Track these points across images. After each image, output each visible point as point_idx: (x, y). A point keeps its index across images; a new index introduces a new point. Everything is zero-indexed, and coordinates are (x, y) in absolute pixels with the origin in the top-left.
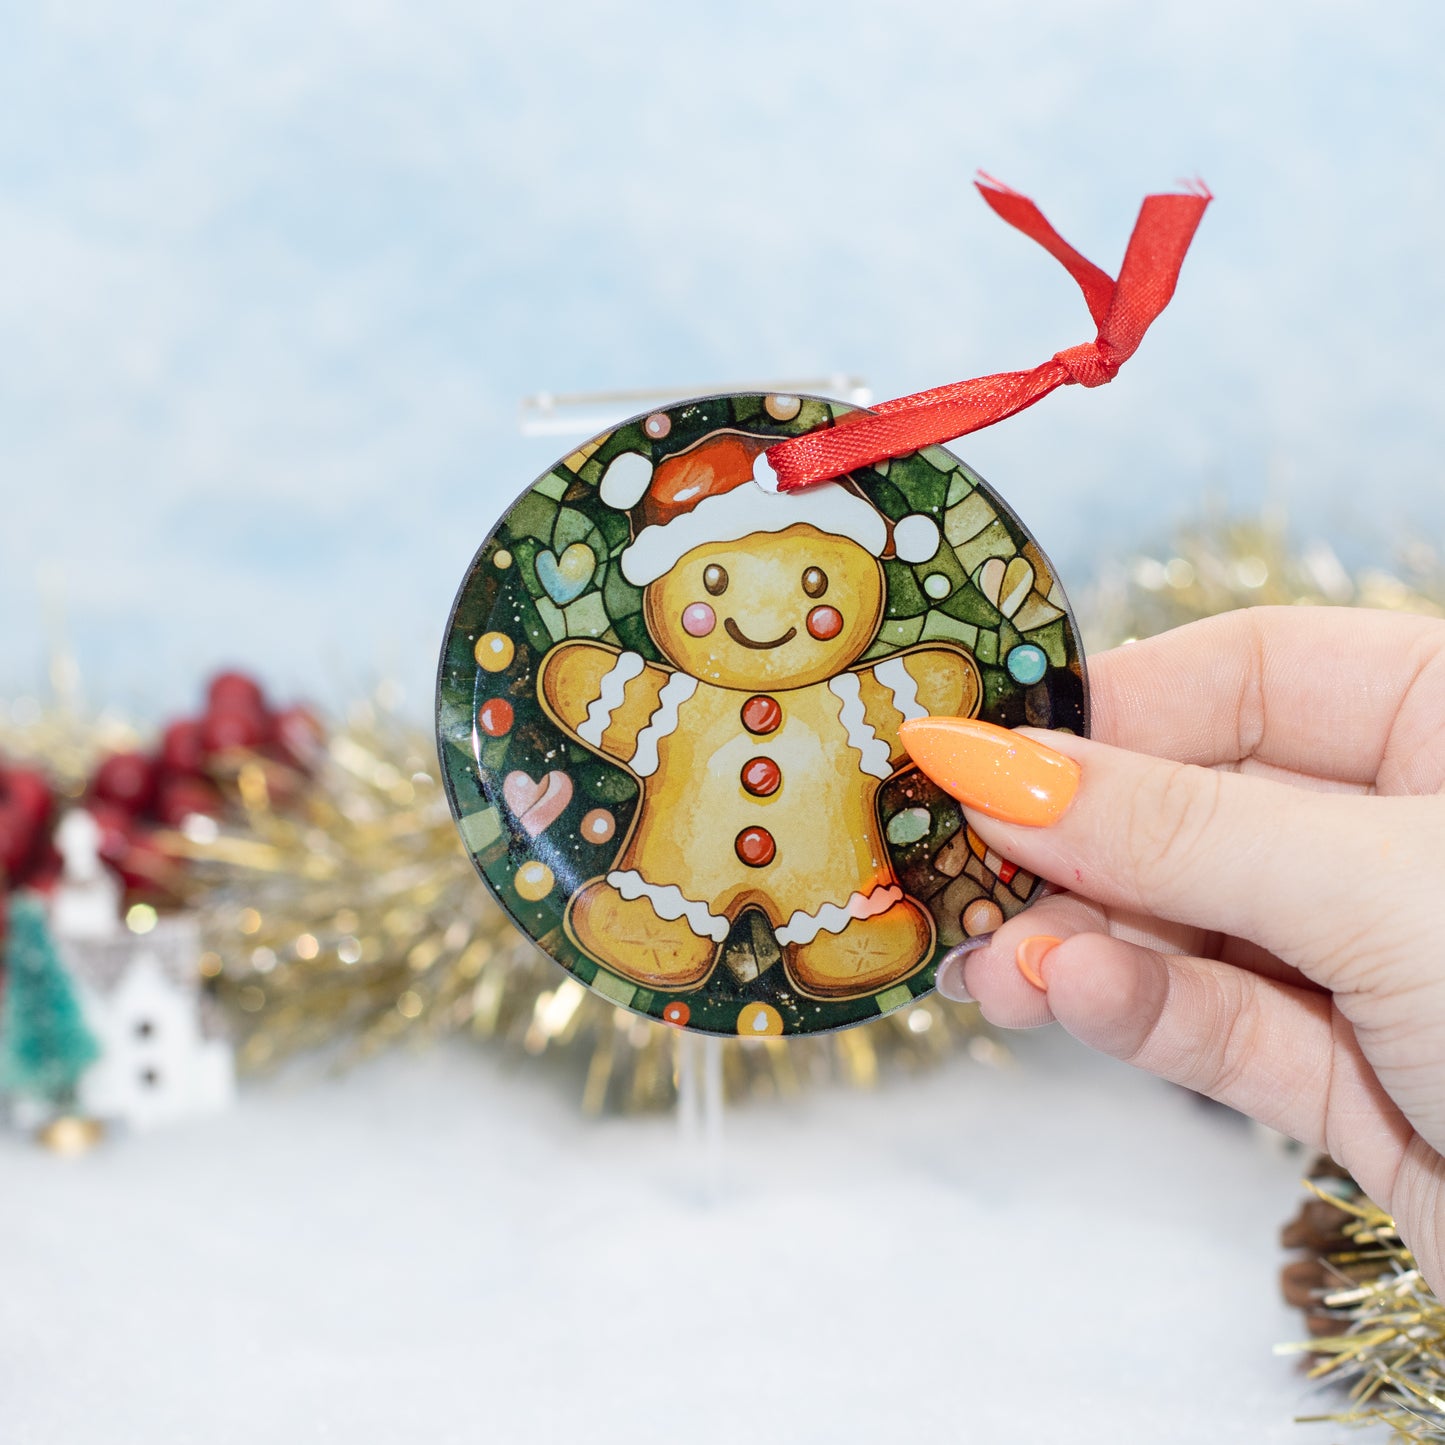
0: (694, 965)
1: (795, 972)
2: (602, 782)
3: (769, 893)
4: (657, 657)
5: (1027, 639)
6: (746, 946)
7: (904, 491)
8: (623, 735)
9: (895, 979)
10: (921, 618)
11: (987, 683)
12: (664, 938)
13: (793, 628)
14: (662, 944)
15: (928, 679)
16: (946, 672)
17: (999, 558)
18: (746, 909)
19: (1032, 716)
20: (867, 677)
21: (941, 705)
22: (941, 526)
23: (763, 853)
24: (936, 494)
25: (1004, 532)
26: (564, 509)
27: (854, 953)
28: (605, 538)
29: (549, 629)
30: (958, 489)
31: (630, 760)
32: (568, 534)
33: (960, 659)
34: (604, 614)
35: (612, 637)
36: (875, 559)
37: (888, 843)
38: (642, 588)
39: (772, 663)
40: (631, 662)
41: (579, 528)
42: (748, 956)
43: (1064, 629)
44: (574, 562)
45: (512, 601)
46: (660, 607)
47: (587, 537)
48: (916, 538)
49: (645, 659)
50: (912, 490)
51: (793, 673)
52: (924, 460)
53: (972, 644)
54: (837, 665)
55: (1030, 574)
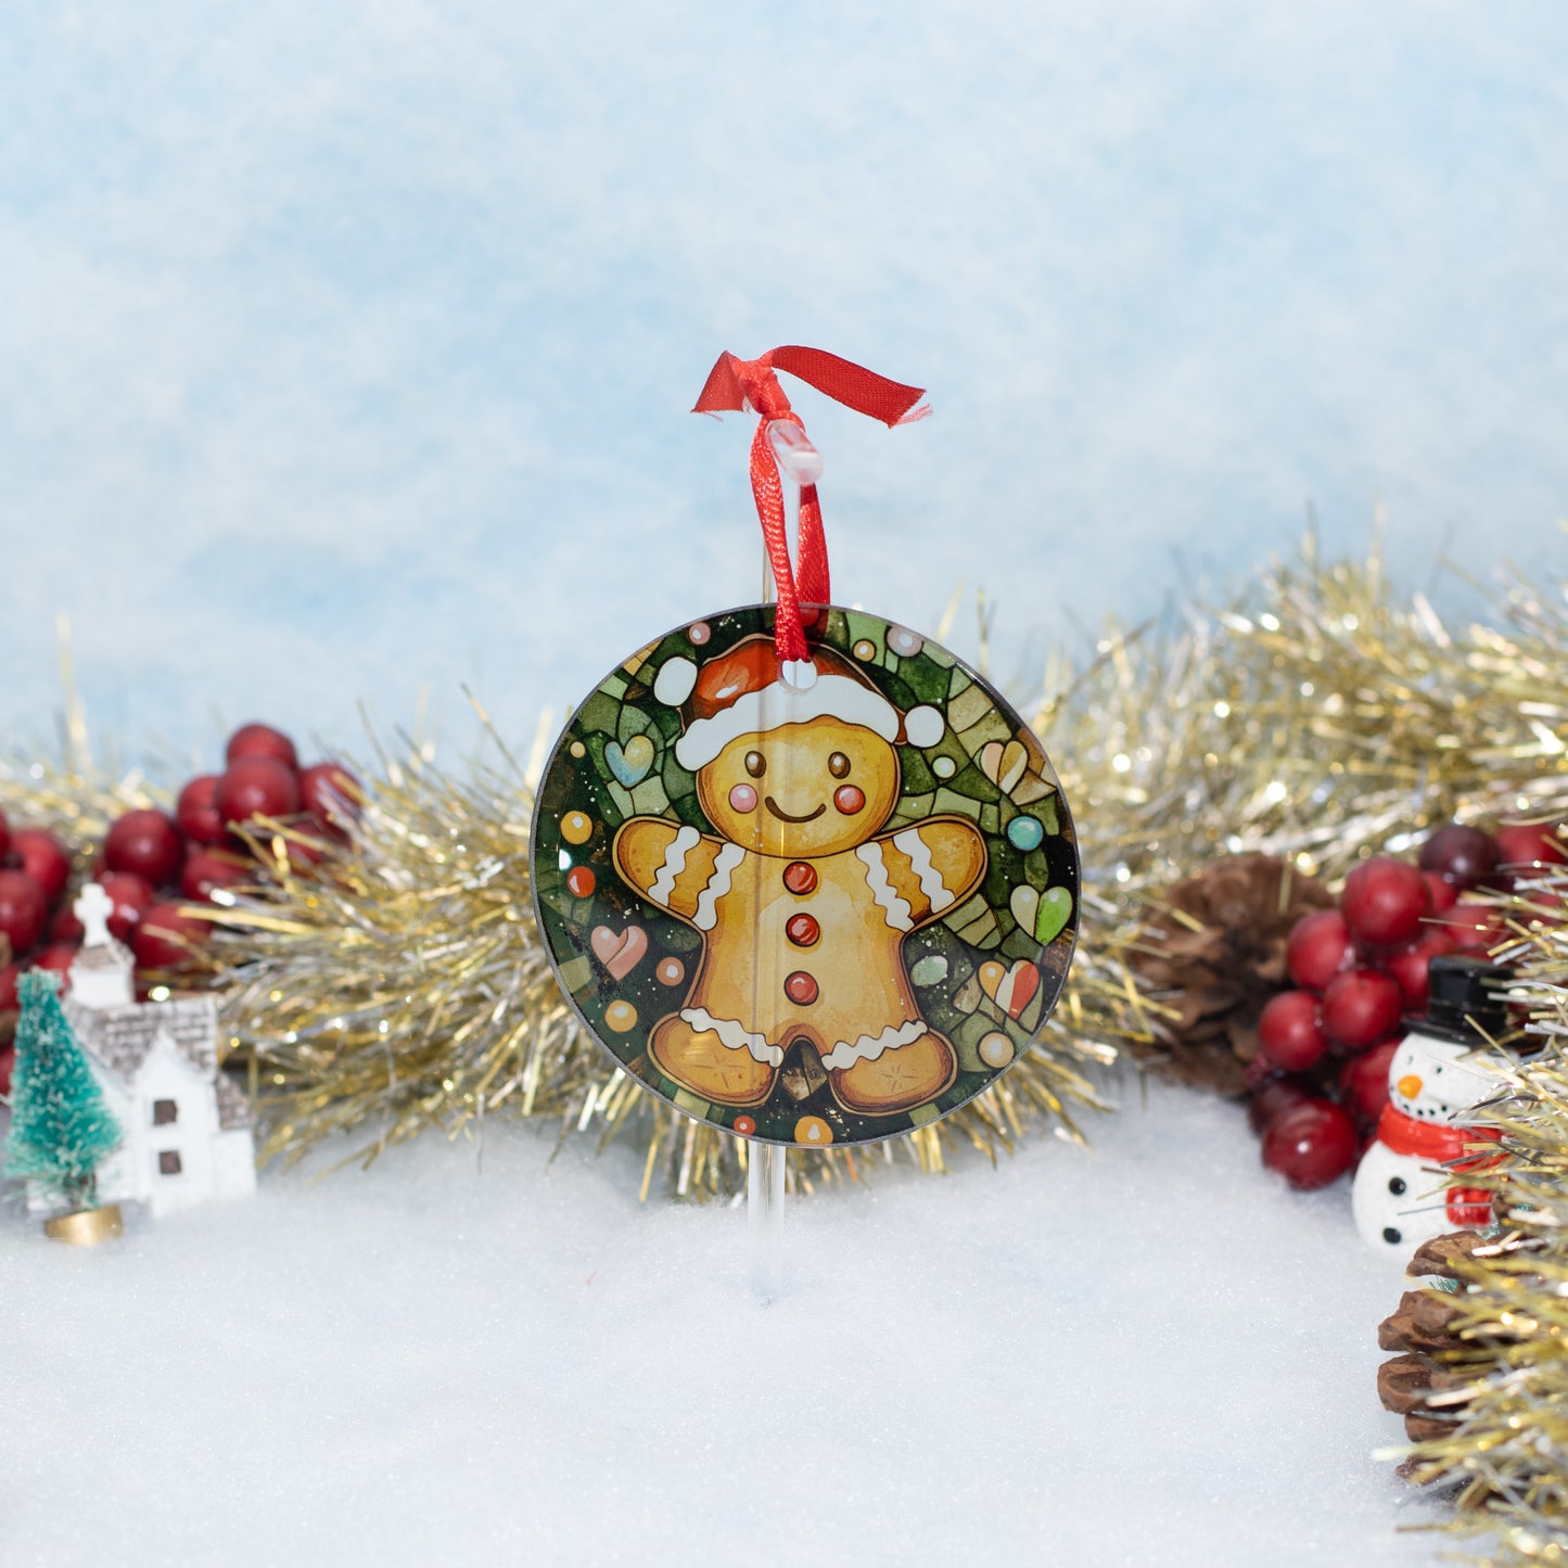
0: (756, 1086)
1: (840, 1092)
2: (672, 935)
3: (815, 1028)
4: (711, 830)
5: (1024, 811)
6: (798, 1071)
7: (911, 686)
8: (686, 895)
9: (926, 1098)
10: (932, 795)
11: (991, 850)
12: (730, 1063)
13: (823, 805)
14: (728, 1068)
15: (941, 846)
16: (955, 840)
17: (997, 741)
18: (797, 1040)
19: (1031, 878)
20: (888, 845)
21: (952, 868)
22: (945, 715)
23: (808, 993)
24: (939, 687)
25: (1000, 720)
26: (625, 707)
27: (889, 1076)
28: (661, 730)
29: (619, 808)
30: (958, 683)
31: (694, 916)
32: (630, 728)
33: (967, 829)
34: (664, 795)
35: (672, 814)
36: (890, 744)
37: (913, 985)
38: (694, 773)
39: (807, 835)
40: (689, 835)
41: (639, 723)
42: (801, 1078)
43: (1056, 802)
44: (637, 751)
45: (588, 785)
46: (710, 788)
47: (646, 730)
48: (924, 726)
49: (701, 832)
50: (919, 684)
51: (825, 843)
52: (929, 658)
53: (976, 816)
54: (861, 836)
55: (1024, 755)
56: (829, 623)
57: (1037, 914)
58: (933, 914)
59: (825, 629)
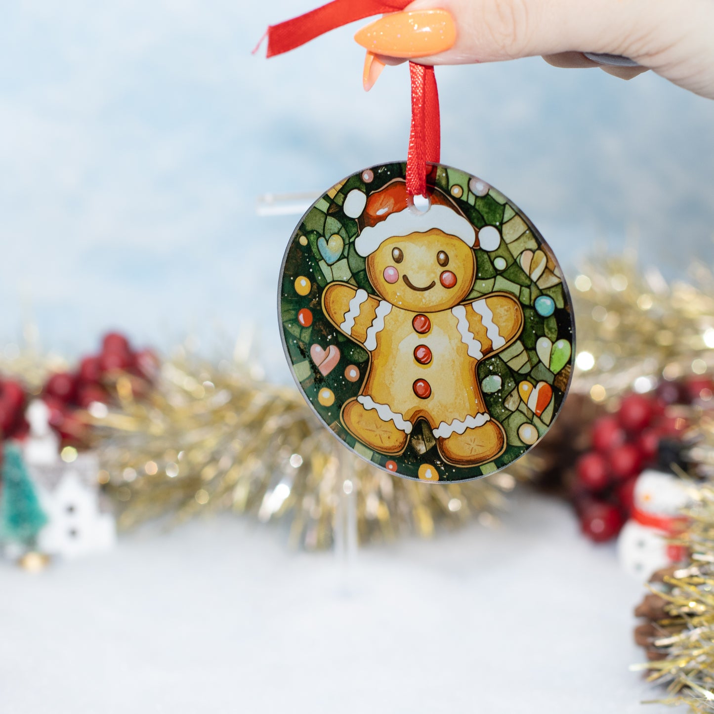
0: (397, 444)
1: (443, 452)
2: (353, 352)
3: (429, 413)
4: (374, 293)
5: (544, 293)
6: (420, 437)
7: (482, 214)
8: (360, 330)
9: (488, 459)
10: (493, 280)
11: (526, 315)
12: (383, 430)
13: (434, 282)
14: (383, 432)
15: (498, 311)
16: (506, 307)
18: (419, 419)
19: (548, 333)
20: (469, 308)
21: (504, 324)
22: (501, 232)
23: (425, 392)
24: (498, 216)
25: (531, 237)
26: (328, 217)
27: (469, 444)
28: (347, 232)
29: (325, 276)
30: (508, 213)
31: (364, 342)
32: (331, 229)
33: (512, 301)
34: (349, 270)
35: (353, 282)
36: (471, 248)
37: (482, 392)
38: (365, 258)
39: (425, 299)
40: (362, 294)
41: (335, 227)
42: (421, 441)
43: (562, 288)
44: (334, 244)
45: (309, 262)
46: (373, 267)
47: (339, 231)
48: (489, 238)
49: (368, 293)
50: (486, 213)
51: (435, 304)
52: (492, 197)
53: (518, 294)
54: (454, 303)
55: (545, 259)
56: (438, 174)
57: (551, 355)
58: (493, 351)
59: (436, 177)
